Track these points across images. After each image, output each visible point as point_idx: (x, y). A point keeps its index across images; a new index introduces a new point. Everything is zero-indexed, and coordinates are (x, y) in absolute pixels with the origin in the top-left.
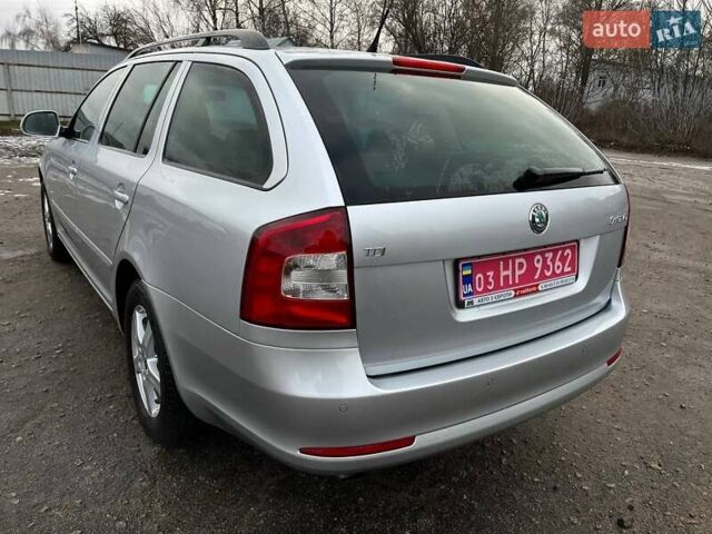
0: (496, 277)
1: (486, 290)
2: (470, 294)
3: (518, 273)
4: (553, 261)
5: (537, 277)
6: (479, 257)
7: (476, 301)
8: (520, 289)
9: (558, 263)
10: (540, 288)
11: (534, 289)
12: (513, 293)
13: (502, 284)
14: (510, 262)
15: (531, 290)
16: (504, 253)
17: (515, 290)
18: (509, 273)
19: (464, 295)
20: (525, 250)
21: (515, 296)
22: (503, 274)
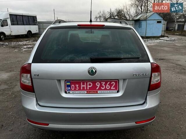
0: (80, 87)
1: (75, 90)
2: (69, 90)
3: (88, 87)
4: (105, 85)
5: (97, 89)
6: (73, 80)
7: (71, 92)
8: (89, 91)
9: (107, 86)
10: (98, 92)
11: (96, 92)
12: (86, 92)
13: (82, 89)
14: (85, 83)
15: (94, 92)
16: (83, 80)
17: (87, 92)
18: (85, 86)
19: (67, 90)
20: (92, 80)
21: (87, 93)
22: (82, 86)
